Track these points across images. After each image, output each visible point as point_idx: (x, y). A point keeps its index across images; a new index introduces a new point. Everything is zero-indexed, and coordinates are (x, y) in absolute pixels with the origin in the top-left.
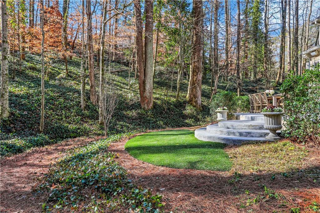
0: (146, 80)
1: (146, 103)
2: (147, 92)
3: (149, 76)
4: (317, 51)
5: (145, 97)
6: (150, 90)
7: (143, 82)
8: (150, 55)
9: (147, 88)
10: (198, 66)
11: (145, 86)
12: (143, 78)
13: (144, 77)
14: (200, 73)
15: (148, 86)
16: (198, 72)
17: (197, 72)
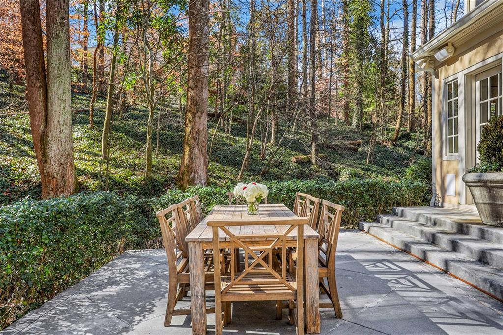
0: (49, 134)
1: (52, 189)
2: (52, 163)
3: (56, 122)
4: (450, 44)
5: (48, 175)
6: (60, 156)
7: (41, 137)
8: (55, 72)
9: (51, 154)
10: (195, 98)
11: (45, 149)
12: (42, 127)
13: (46, 127)
14: (201, 114)
15: (56, 148)
16: (195, 111)
17: (193, 113)
